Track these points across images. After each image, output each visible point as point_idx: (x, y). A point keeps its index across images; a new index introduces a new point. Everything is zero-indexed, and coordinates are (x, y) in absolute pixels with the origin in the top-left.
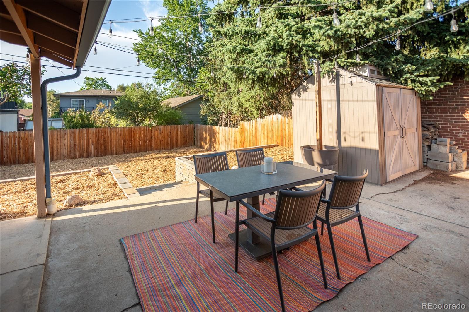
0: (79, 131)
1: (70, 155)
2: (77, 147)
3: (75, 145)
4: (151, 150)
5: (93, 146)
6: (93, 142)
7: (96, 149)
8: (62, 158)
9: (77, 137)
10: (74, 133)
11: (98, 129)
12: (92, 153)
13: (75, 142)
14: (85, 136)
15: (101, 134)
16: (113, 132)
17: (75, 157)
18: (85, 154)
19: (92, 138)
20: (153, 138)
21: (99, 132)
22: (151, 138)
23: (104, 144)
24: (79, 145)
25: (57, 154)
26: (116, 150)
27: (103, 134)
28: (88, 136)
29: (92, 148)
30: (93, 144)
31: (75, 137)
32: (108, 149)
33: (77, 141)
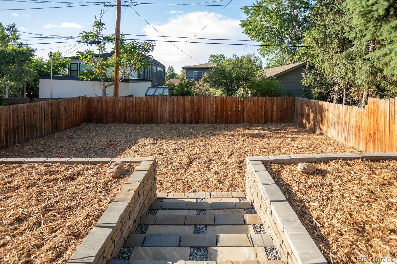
0: (177, 99)
1: (170, 120)
2: (175, 113)
3: (174, 111)
4: (243, 122)
5: (188, 114)
6: (188, 110)
7: (191, 116)
8: (164, 122)
9: (175, 104)
10: (174, 100)
11: (192, 98)
12: (187, 120)
13: (174, 109)
14: (182, 103)
15: (195, 103)
16: (206, 101)
17: (173, 122)
18: (181, 120)
19: (188, 106)
20: (245, 110)
21: (193, 101)
22: (243, 109)
23: (198, 112)
24: (177, 111)
25: (160, 118)
26: (208, 119)
27: (197, 102)
28: (184, 104)
29: (187, 115)
30: (188, 111)
31: (174, 104)
32: (201, 117)
33: (176, 108)
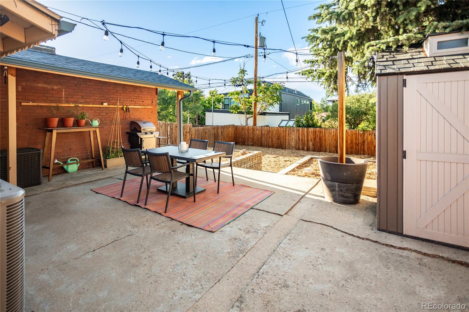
0: (302, 130)
1: (296, 147)
2: (300, 141)
3: (299, 140)
4: (363, 154)
5: (311, 143)
6: (311, 139)
7: (314, 145)
8: (291, 148)
9: (300, 134)
10: (299, 131)
11: (315, 129)
12: (310, 148)
13: (299, 138)
14: (306, 133)
15: (317, 133)
16: (327, 132)
17: (299, 149)
18: (305, 148)
19: (311, 136)
20: (366, 143)
21: (316, 132)
22: (364, 142)
23: (320, 142)
24: (302, 140)
25: (288, 145)
26: (329, 148)
27: (319, 133)
28: (308, 134)
29: (311, 144)
30: (311, 141)
31: (299, 134)
32: (323, 147)
33: (301, 137)
